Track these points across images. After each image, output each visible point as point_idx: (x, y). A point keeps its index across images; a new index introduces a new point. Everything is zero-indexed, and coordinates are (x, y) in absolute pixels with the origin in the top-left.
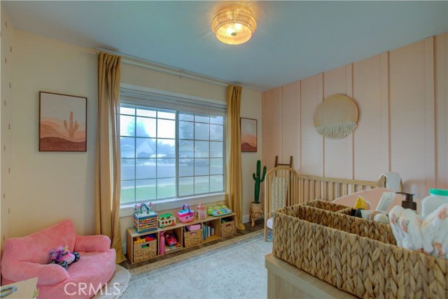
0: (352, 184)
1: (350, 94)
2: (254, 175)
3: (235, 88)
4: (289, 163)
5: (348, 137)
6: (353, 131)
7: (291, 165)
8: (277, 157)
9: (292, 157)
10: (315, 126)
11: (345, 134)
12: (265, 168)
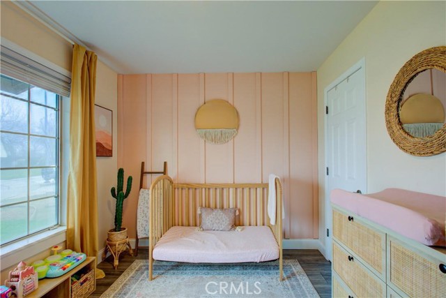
0: (232, 187)
1: (230, 101)
2: (113, 190)
3: (87, 53)
4: (163, 171)
5: (230, 142)
6: (234, 137)
7: (164, 173)
8: (143, 163)
9: (165, 163)
10: (197, 128)
11: (227, 140)
12: (130, 179)
